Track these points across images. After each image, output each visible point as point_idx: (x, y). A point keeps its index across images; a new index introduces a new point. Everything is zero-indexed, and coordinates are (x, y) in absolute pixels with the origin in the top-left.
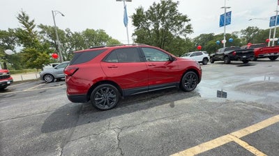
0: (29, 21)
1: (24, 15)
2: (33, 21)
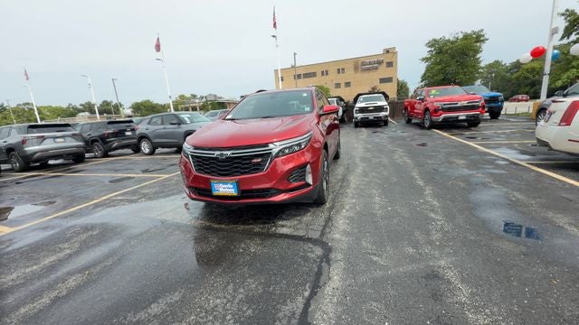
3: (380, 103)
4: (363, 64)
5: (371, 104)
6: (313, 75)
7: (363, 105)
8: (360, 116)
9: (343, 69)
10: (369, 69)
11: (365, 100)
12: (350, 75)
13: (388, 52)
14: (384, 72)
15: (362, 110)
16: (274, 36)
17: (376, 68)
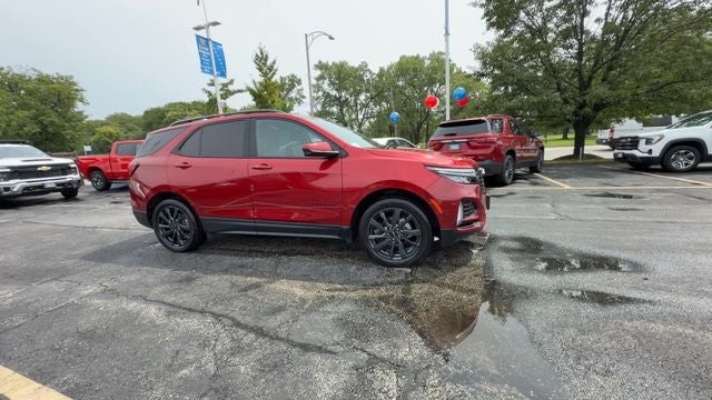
0: (269, 63)
1: (262, 53)
2: (274, 63)
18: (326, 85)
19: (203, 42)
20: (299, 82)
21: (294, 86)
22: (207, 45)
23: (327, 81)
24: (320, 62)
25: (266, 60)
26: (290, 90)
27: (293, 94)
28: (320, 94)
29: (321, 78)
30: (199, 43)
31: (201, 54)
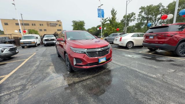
3: (53, 38)
4: (50, 24)
5: (50, 38)
6: (28, 25)
7: (46, 38)
8: (46, 42)
9: (42, 24)
10: (53, 26)
11: (47, 37)
12: (45, 27)
13: (58, 21)
14: (58, 27)
15: (46, 40)
16: (13, 4)
17: (56, 26)
18: (143, 14)
19: (99, 10)
20: (135, 14)
21: (133, 16)
22: (100, 10)
23: (143, 13)
24: (142, 7)
25: (114, 11)
26: (131, 17)
27: (132, 18)
28: (141, 17)
29: (142, 12)
30: (98, 10)
31: (98, 13)
